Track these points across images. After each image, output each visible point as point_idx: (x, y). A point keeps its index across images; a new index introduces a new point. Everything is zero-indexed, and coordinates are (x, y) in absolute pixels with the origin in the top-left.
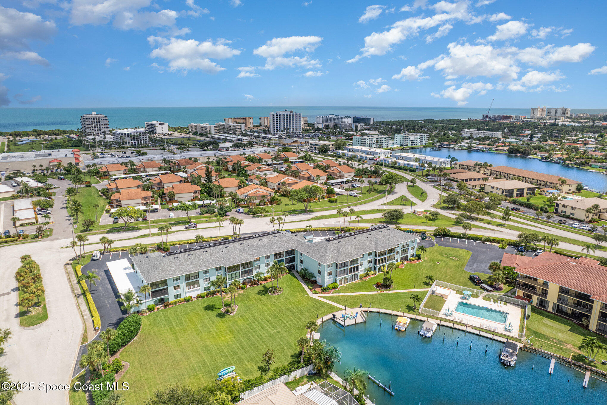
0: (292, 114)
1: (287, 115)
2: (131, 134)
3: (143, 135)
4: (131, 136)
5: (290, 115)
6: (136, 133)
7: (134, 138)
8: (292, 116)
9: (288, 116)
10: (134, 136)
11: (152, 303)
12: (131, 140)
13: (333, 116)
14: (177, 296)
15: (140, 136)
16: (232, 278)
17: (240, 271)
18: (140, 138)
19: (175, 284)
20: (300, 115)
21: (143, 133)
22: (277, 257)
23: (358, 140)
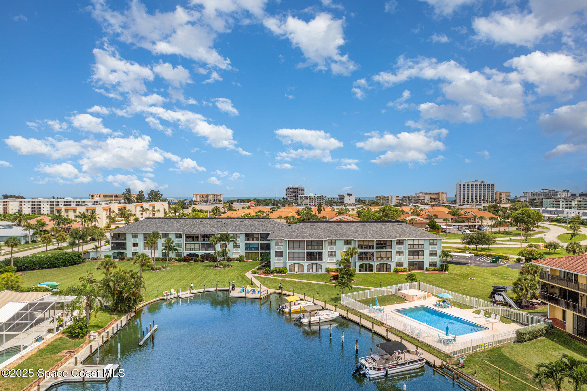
0: (482, 184)
1: (476, 185)
2: (310, 197)
3: (320, 199)
4: (310, 199)
5: (480, 185)
6: (315, 197)
7: (312, 201)
8: (482, 186)
9: (478, 186)
10: (312, 199)
11: (111, 254)
12: (310, 203)
13: (546, 191)
14: (134, 254)
15: (318, 199)
16: (190, 248)
17: (200, 243)
18: (318, 201)
19: (133, 240)
20: (493, 185)
21: (320, 197)
22: (249, 239)
23: (549, 203)
